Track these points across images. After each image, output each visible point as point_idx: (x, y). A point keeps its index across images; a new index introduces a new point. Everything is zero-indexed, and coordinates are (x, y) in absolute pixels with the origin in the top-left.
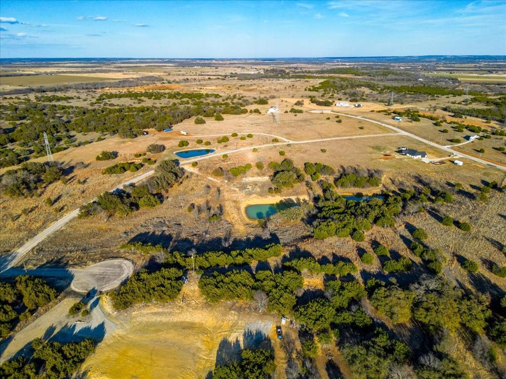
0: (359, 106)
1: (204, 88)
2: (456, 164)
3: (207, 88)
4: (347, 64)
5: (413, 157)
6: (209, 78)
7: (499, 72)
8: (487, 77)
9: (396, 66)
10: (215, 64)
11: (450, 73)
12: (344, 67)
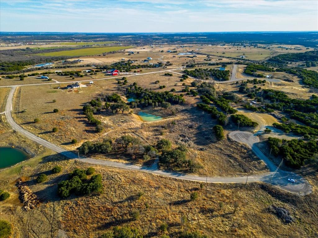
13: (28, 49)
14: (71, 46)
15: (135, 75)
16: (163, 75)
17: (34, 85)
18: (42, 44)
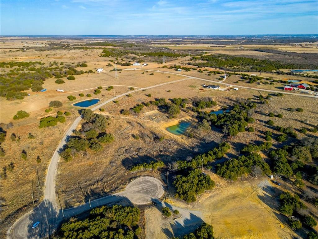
0: (147, 65)
1: (19, 58)
2: (235, 89)
3: (21, 58)
4: (99, 40)
5: (214, 88)
6: (10, 51)
7: (183, 44)
8: (180, 47)
9: (129, 41)
10: (2, 40)
11: (161, 45)
12: (97, 41)
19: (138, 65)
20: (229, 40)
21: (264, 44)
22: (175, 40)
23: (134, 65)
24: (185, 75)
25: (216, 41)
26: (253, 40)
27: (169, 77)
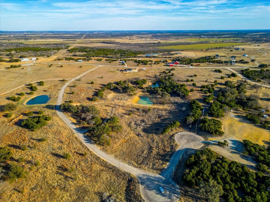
2: (144, 70)
13: (159, 43)
14: (191, 41)
15: (188, 68)
16: (214, 71)
17: (110, 66)
18: (172, 40)
19: (27, 60)
20: (72, 35)
21: (102, 37)
22: (18, 36)
23: (22, 60)
24: (90, 64)
25: (62, 36)
26: (91, 35)
27: (81, 67)
